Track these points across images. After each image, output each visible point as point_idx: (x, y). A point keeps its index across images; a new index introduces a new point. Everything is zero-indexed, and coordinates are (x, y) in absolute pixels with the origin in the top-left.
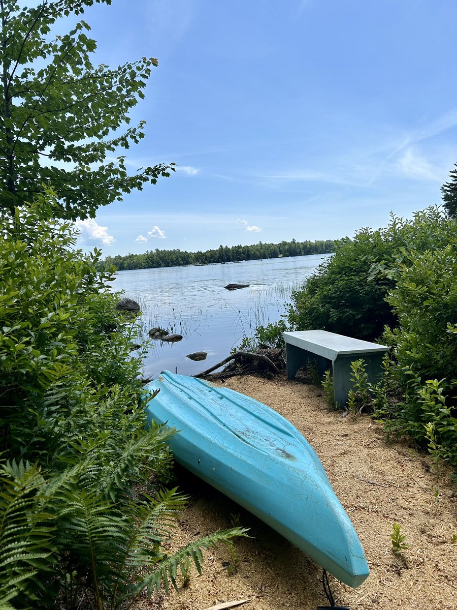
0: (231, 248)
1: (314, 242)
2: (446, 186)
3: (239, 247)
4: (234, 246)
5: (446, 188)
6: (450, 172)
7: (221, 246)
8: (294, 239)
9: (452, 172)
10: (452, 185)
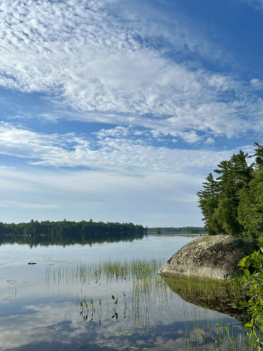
0: (40, 222)
1: (106, 223)
2: (201, 193)
3: (48, 222)
4: (43, 221)
5: (201, 194)
6: (203, 183)
7: (32, 220)
8: (91, 220)
9: (204, 184)
10: (204, 192)
